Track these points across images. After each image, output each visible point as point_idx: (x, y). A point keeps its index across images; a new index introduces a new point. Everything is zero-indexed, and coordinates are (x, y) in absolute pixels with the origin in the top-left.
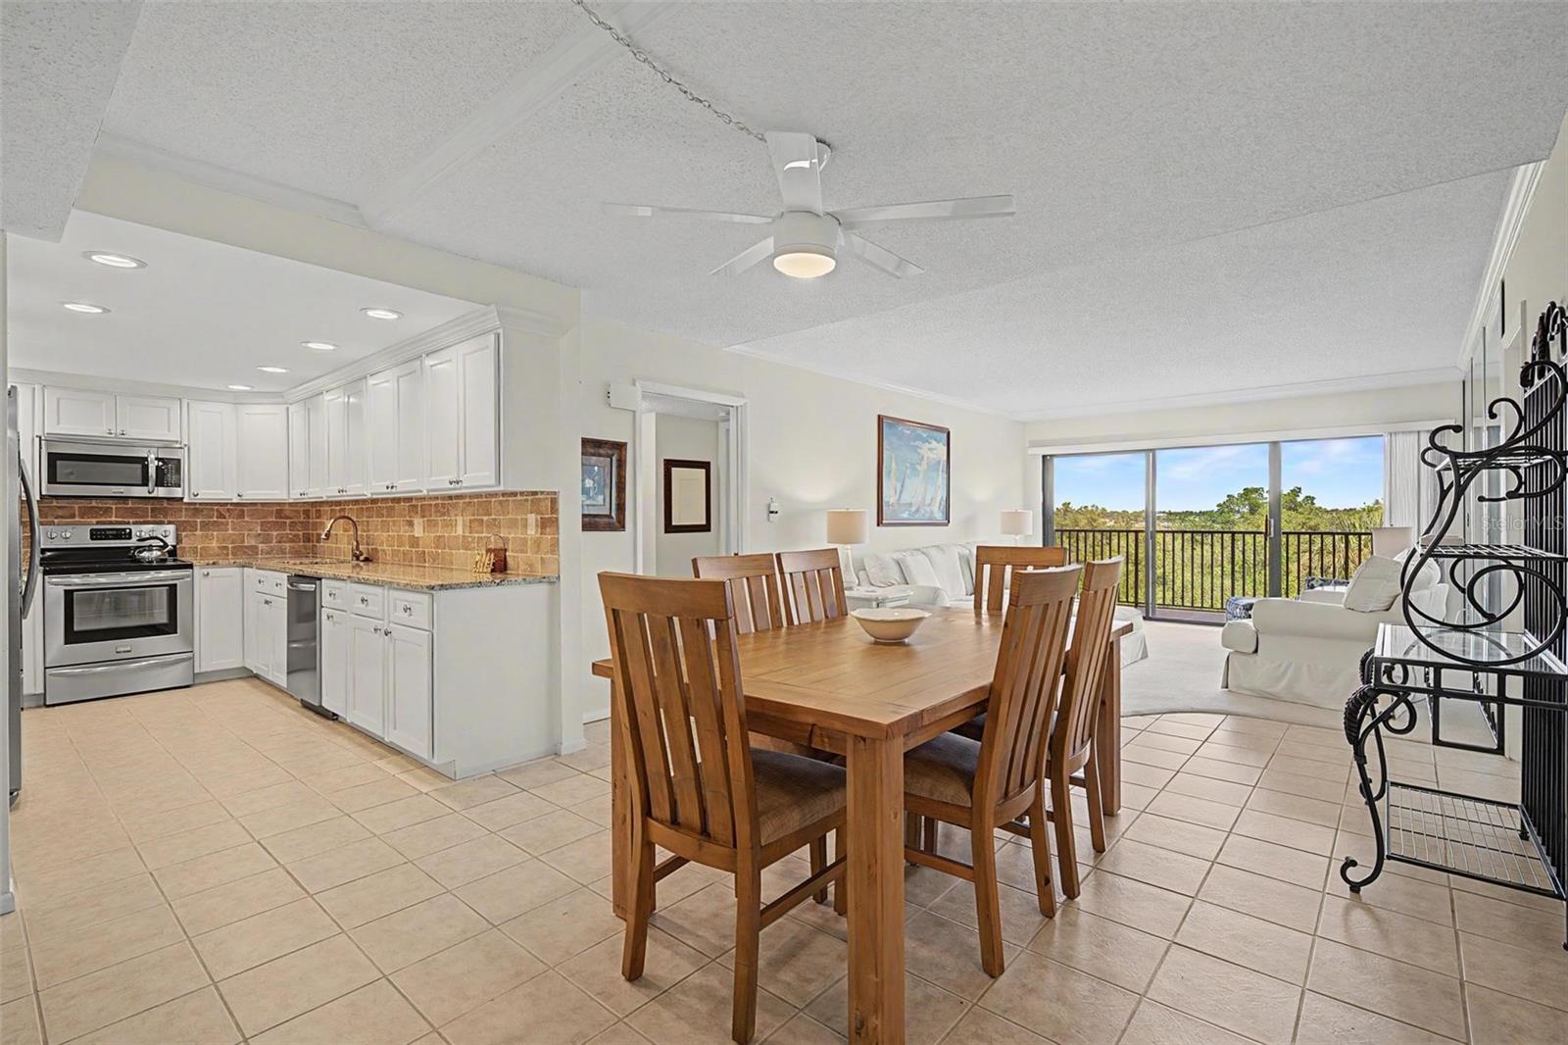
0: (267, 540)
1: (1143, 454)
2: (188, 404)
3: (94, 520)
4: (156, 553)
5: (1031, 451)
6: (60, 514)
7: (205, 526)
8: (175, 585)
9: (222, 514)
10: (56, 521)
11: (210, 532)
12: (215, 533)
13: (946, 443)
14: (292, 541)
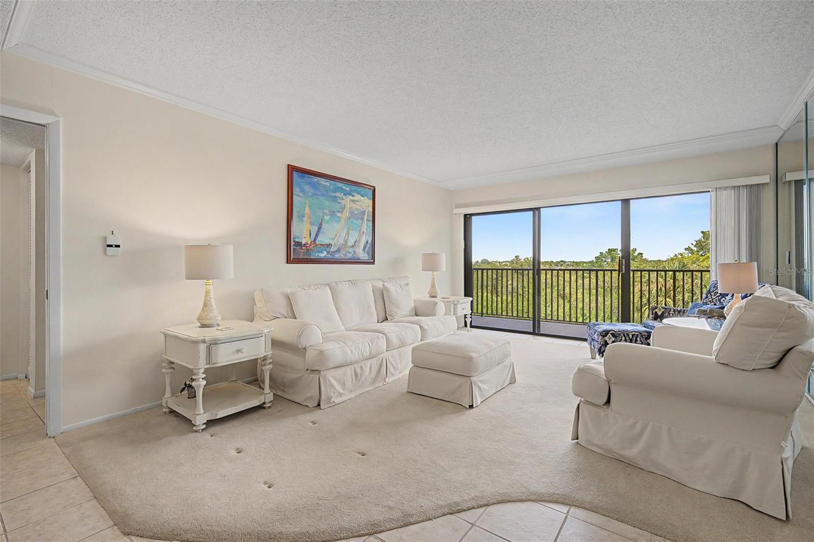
1: (531, 213)
5: (456, 211)
13: (371, 197)
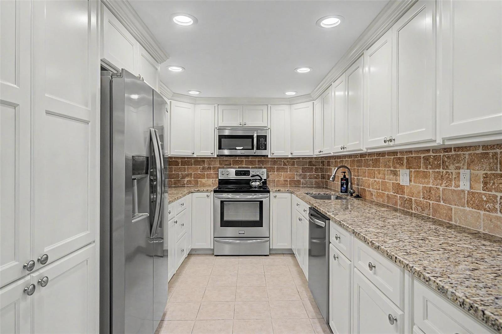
0: (304, 177)
2: (270, 107)
3: (237, 166)
4: (258, 183)
6: (226, 163)
7: (278, 170)
8: (262, 201)
9: (285, 164)
10: (225, 166)
11: (280, 173)
12: (282, 173)
14: (316, 178)
